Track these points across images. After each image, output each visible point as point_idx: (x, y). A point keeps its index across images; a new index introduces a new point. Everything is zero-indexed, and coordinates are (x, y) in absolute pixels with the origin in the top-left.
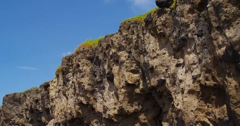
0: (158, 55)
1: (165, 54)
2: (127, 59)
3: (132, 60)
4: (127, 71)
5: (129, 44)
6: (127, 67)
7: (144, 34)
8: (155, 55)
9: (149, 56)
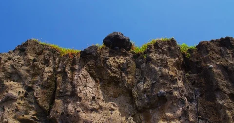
0: (101, 107)
1: (112, 110)
2: (22, 98)
3: (30, 102)
4: (15, 118)
5: (34, 75)
6: (17, 110)
7: (73, 70)
8: (96, 107)
9: (82, 105)
